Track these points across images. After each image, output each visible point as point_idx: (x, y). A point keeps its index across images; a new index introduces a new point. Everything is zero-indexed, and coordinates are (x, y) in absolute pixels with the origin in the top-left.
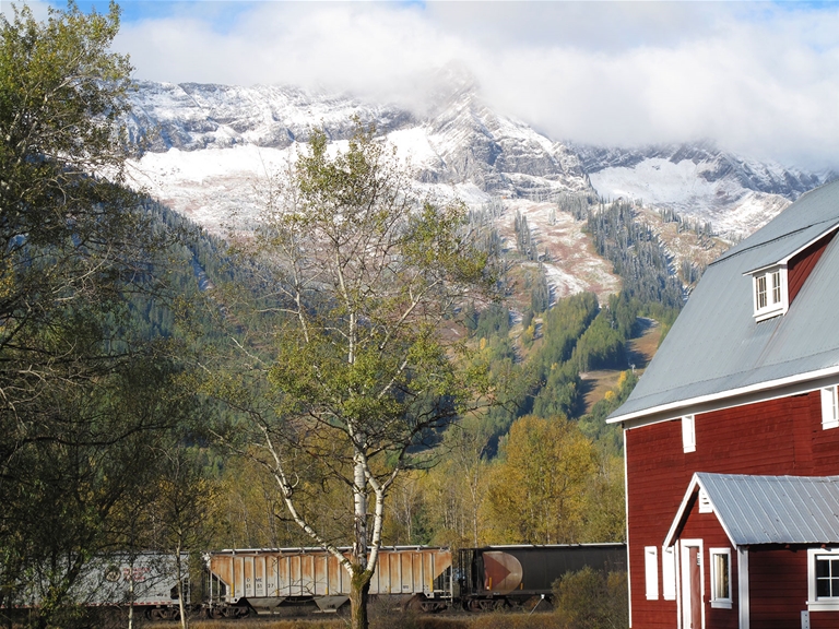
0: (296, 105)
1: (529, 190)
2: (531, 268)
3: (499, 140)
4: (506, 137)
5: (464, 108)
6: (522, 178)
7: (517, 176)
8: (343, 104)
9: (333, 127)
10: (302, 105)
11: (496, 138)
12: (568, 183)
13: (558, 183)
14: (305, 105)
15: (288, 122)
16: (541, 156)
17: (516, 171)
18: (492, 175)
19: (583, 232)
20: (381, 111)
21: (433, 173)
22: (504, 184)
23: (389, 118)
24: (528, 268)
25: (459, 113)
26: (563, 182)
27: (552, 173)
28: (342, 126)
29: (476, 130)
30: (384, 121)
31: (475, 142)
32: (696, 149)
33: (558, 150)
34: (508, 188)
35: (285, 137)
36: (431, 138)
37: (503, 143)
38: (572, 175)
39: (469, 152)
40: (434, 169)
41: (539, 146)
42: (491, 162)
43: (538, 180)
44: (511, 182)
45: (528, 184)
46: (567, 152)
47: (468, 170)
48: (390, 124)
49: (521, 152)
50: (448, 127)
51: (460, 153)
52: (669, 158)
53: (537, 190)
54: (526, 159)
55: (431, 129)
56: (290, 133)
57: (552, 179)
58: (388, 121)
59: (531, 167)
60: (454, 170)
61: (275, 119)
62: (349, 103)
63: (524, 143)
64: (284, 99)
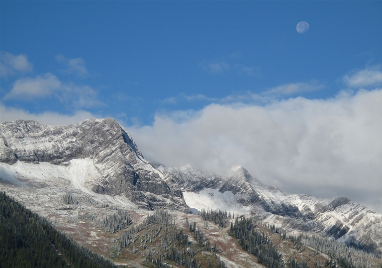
0: (17, 137)
1: (154, 203)
2: (209, 255)
3: (137, 171)
4: (141, 169)
5: (116, 149)
6: (151, 195)
7: (148, 194)
8: (43, 139)
9: (39, 153)
10: (20, 137)
11: (135, 169)
12: (174, 201)
13: (169, 200)
14: (22, 138)
15: (13, 148)
16: (160, 183)
17: (147, 190)
18: (135, 192)
19: (230, 235)
20: (65, 146)
21: (102, 188)
22: (142, 198)
23: (70, 151)
24: (207, 255)
25: (113, 152)
26: (172, 199)
27: (165, 193)
28: (44, 153)
29: (125, 163)
30: (68, 152)
31: (126, 171)
32: (234, 185)
33: (167, 179)
34: (144, 201)
35: (13, 157)
36: (97, 165)
37: (139, 173)
38: (176, 195)
39: (123, 177)
40: (102, 185)
41: (159, 177)
42: (134, 183)
43: (159, 197)
44: (145, 197)
45: (154, 199)
46: (173, 181)
47: (122, 187)
48: (71, 155)
49: (149, 179)
50: (107, 160)
51: (117, 177)
52: (218, 189)
53: (159, 203)
54: (152, 184)
55: (96, 160)
56: (16, 155)
57: (165, 197)
58: (70, 153)
59: (155, 188)
60: (114, 187)
61: (6, 145)
62: (47, 138)
63: (150, 173)
64: (9, 132)
